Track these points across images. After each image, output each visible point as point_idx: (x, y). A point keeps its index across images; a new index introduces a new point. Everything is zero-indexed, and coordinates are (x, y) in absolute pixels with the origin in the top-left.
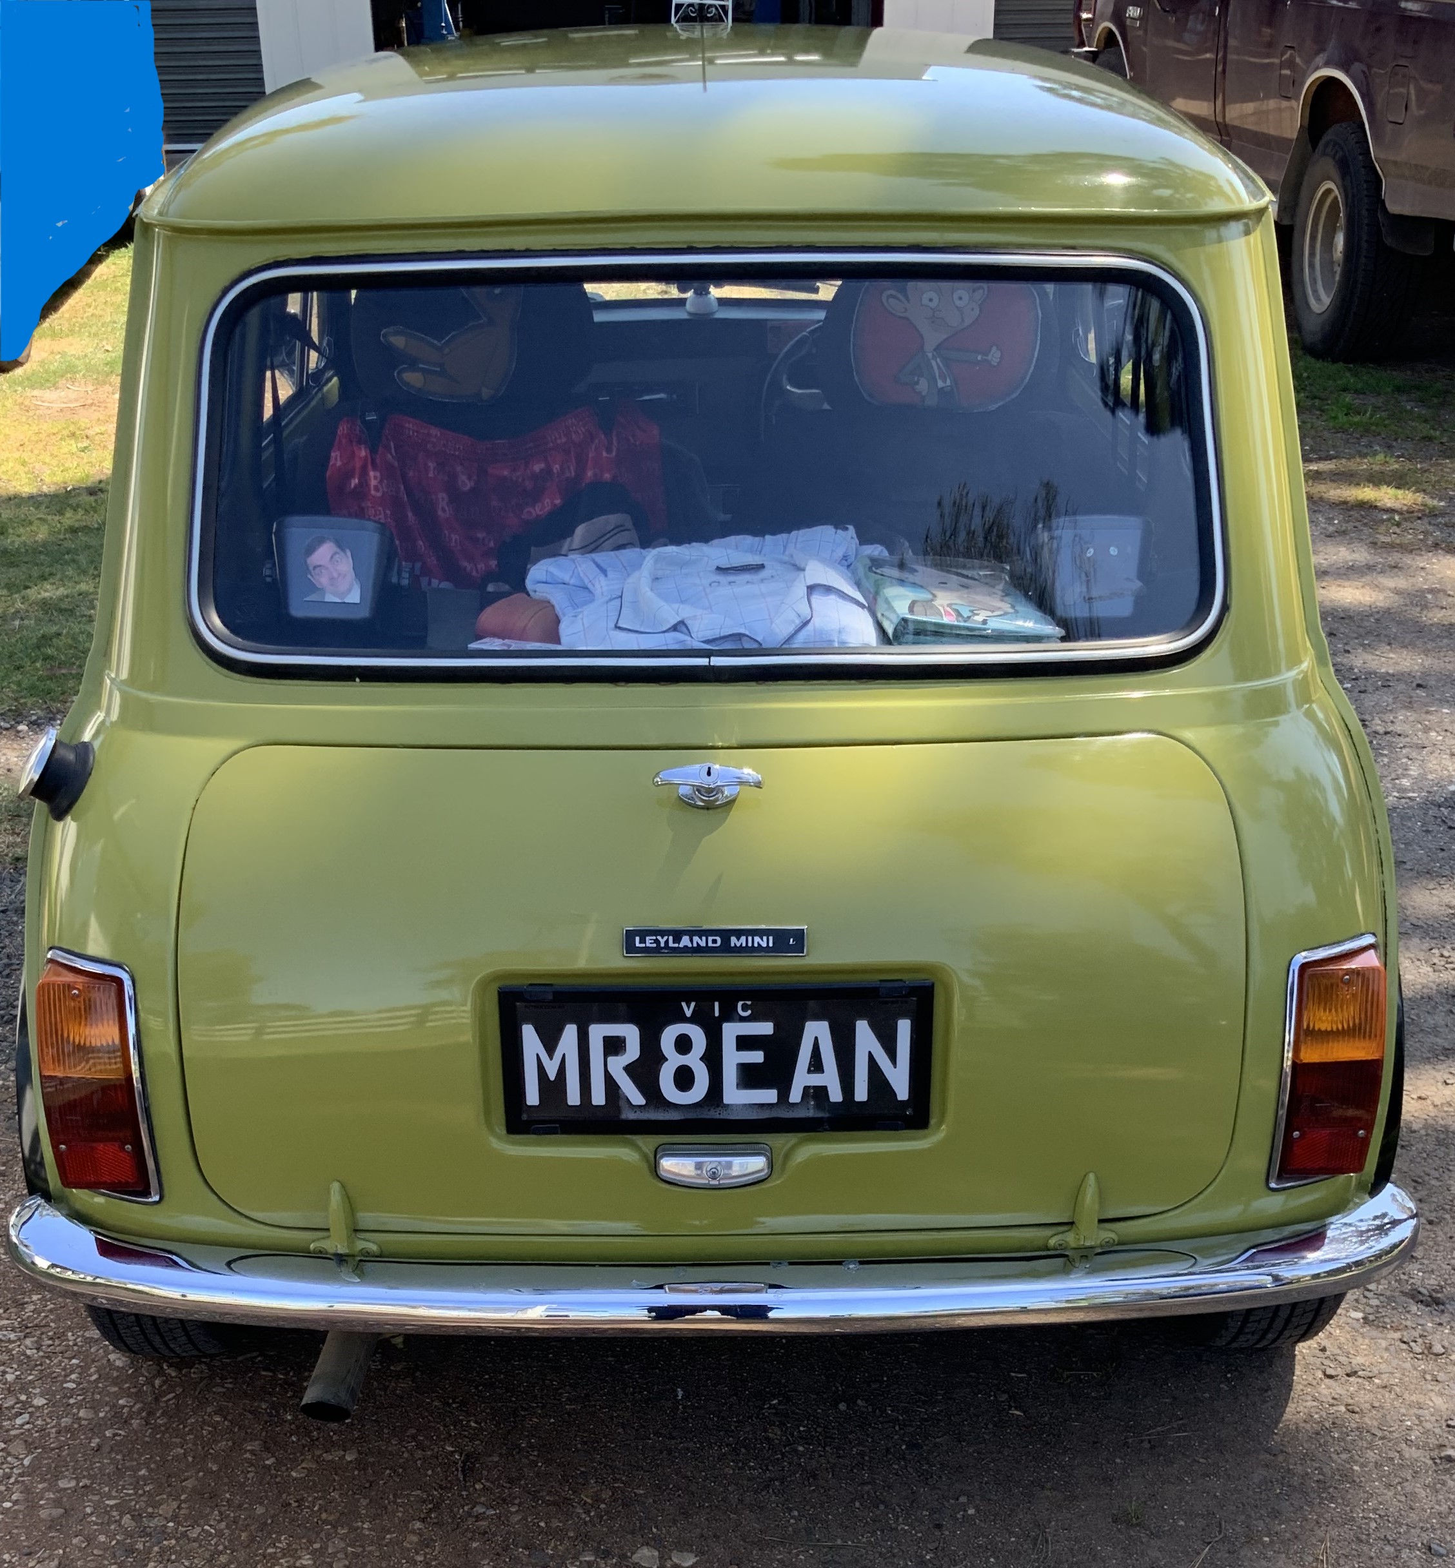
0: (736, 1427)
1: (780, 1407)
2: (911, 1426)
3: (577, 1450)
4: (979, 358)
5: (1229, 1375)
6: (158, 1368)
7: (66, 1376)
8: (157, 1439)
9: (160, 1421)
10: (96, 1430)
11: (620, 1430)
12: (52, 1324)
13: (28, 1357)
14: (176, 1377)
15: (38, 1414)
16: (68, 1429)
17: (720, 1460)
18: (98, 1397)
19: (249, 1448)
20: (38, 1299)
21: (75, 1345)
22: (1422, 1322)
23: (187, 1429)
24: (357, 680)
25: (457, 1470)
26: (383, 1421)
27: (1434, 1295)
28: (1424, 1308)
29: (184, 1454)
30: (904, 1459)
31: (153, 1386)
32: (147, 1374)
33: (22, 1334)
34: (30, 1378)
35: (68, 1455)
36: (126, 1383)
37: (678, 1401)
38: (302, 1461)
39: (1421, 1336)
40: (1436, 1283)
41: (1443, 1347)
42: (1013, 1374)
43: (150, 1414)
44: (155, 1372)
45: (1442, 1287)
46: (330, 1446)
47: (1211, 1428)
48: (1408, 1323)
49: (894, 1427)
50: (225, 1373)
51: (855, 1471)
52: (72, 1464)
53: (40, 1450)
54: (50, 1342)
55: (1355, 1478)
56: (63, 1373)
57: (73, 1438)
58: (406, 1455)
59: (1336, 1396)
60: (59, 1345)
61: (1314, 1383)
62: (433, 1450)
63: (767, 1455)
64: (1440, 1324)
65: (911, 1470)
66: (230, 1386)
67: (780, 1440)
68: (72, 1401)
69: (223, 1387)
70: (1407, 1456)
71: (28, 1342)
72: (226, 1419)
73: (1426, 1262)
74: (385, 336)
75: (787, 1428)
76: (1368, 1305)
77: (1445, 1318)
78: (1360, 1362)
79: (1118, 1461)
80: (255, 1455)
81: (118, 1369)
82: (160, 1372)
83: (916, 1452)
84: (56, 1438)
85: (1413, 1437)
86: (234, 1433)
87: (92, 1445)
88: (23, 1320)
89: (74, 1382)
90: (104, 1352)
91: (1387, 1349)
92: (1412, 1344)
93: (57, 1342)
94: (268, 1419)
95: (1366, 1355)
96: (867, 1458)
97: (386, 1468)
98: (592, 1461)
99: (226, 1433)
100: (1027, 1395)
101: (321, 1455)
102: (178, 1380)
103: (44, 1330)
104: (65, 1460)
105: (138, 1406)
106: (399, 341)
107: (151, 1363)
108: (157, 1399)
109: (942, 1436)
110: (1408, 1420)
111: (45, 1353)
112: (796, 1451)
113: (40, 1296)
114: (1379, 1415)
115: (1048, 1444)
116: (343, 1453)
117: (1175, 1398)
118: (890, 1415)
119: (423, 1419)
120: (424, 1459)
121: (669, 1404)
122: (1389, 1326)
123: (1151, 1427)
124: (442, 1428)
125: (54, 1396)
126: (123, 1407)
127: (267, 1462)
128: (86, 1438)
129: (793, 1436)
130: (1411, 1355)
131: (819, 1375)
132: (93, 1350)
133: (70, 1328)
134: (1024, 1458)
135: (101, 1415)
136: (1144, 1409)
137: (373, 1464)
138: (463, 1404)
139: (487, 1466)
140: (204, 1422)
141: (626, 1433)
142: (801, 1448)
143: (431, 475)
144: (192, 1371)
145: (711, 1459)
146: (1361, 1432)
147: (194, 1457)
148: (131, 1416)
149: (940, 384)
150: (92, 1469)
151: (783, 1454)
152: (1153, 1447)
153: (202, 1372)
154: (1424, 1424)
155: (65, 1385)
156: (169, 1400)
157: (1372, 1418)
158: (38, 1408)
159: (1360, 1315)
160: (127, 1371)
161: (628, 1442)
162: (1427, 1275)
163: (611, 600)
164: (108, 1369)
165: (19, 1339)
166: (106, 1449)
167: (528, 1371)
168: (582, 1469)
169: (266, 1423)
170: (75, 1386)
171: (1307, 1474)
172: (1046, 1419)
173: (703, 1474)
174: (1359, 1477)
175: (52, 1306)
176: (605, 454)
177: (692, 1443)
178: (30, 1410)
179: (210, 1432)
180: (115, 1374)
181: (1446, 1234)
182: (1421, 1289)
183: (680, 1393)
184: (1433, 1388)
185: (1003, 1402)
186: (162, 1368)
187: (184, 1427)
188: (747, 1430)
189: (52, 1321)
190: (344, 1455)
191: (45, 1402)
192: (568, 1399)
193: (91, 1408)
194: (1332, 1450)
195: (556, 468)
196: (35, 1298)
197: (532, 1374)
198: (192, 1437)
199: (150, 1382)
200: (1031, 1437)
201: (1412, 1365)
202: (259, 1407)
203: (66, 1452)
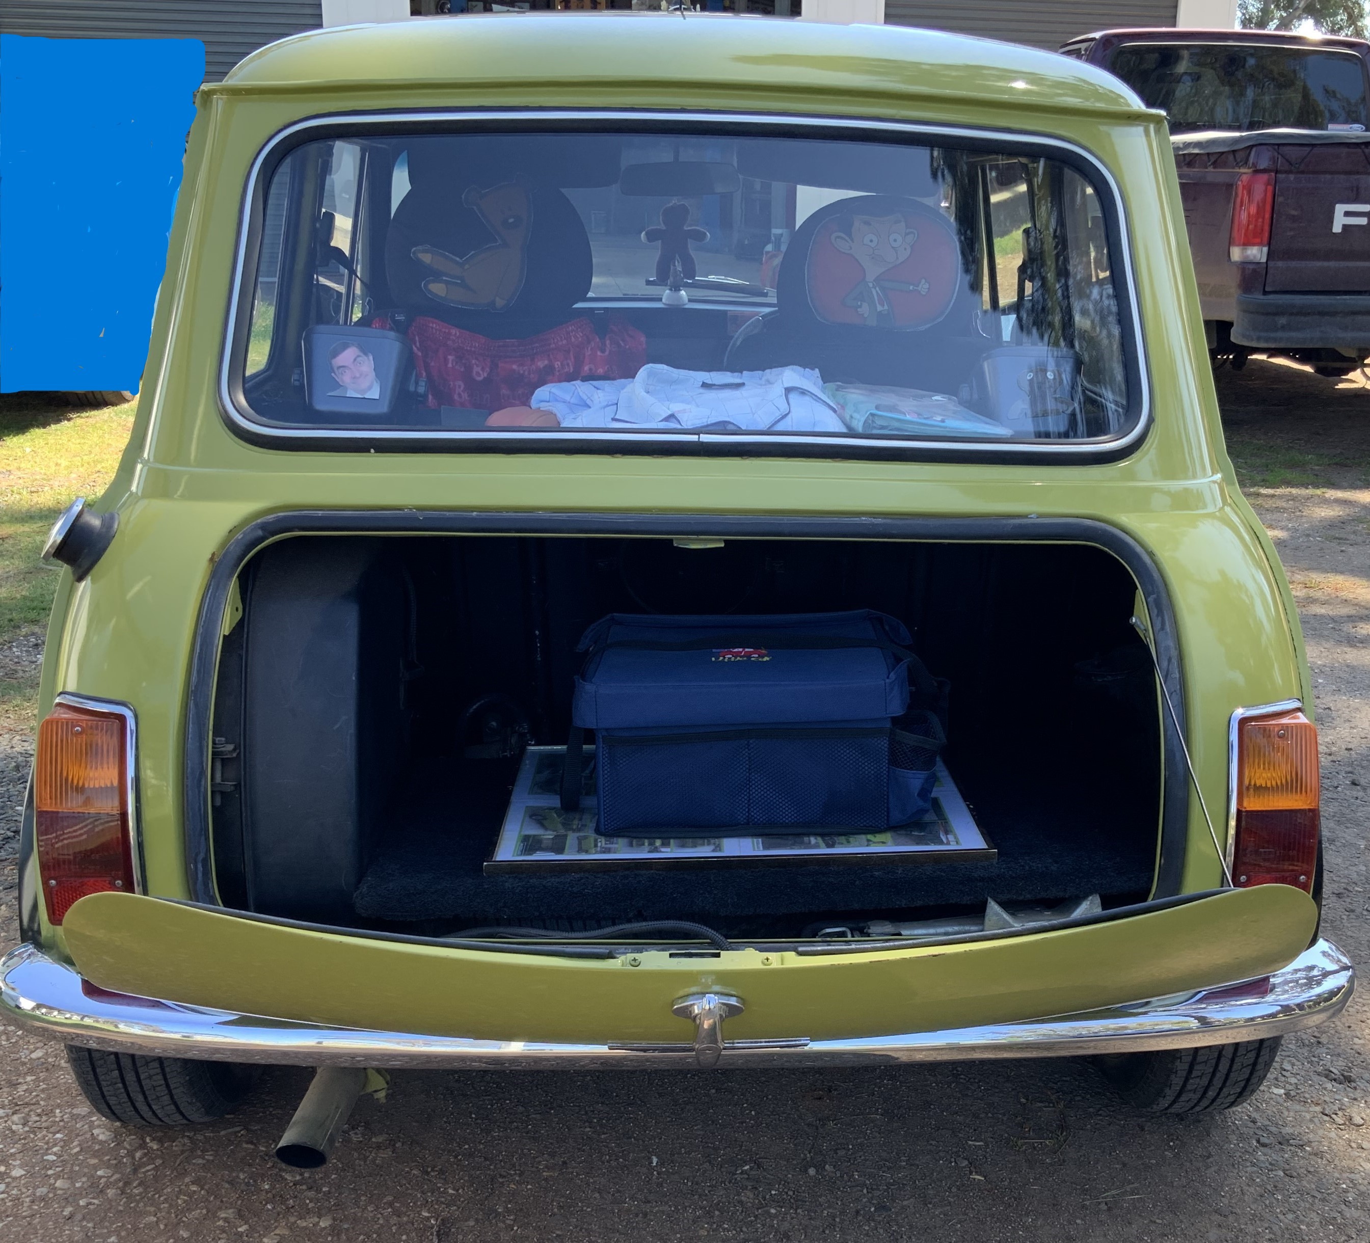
0: (709, 1192)
1: (753, 1173)
2: (878, 1189)
3: (554, 1214)
4: (911, 288)
5: (1171, 1144)
6: (141, 1142)
7: (47, 1149)
8: (131, 1208)
9: (136, 1191)
10: (70, 1199)
11: (597, 1195)
12: (42, 1103)
13: (14, 1132)
14: (158, 1150)
15: (14, 1184)
16: (43, 1199)
17: (694, 1222)
18: (77, 1168)
19: (223, 1215)
20: (32, 1081)
21: (62, 1120)
22: (1337, 1097)
23: (162, 1199)
24: (372, 451)
25: (432, 1234)
26: (361, 1189)
27: (1346, 1074)
28: (1338, 1085)
29: (157, 1222)
30: (873, 1220)
31: (133, 1158)
32: (128, 1147)
33: (11, 1111)
34: (12, 1151)
35: (39, 1222)
36: (107, 1155)
37: (653, 1169)
38: (276, 1228)
39: (1340, 1109)
40: (1345, 1064)
41: (1362, 1119)
42: (970, 1143)
43: (127, 1184)
44: (137, 1145)
45: (1350, 1068)
46: (305, 1213)
47: (1161, 1191)
48: (1327, 1099)
49: (862, 1191)
50: (208, 1147)
51: (827, 1232)
52: (41, 1232)
53: (11, 1218)
54: (37, 1118)
55: (1304, 1237)
56: (46, 1146)
57: (47, 1206)
58: (381, 1221)
59: (1273, 1162)
60: (46, 1121)
61: (1251, 1150)
62: (409, 1216)
63: (741, 1217)
64: (1355, 1099)
65: (881, 1231)
66: (211, 1158)
67: (753, 1204)
68: (50, 1172)
69: (203, 1158)
70: (1348, 1216)
71: (15, 1118)
72: (202, 1189)
73: (1331, 1047)
74: (414, 253)
75: (759, 1192)
76: (1288, 1083)
77: (1358, 1094)
78: (1289, 1132)
79: (1078, 1221)
80: (229, 1223)
81: (101, 1143)
82: (143, 1145)
83: (885, 1214)
84: (29, 1207)
85: (1351, 1199)
86: (210, 1202)
87: (65, 1213)
88: (14, 1099)
89: (55, 1154)
90: (90, 1127)
91: (1311, 1121)
92: (1334, 1116)
93: (44, 1118)
94: (245, 1188)
95: (1293, 1126)
96: (838, 1220)
97: (360, 1234)
98: (568, 1224)
99: (202, 1202)
100: (986, 1162)
101: (295, 1222)
102: (159, 1153)
103: (33, 1107)
104: (35, 1229)
105: (117, 1176)
106: (426, 258)
107: (134, 1137)
108: (135, 1171)
109: (909, 1199)
110: (1344, 1183)
111: (30, 1127)
112: (768, 1213)
113: (33, 1078)
114: (1315, 1179)
115: (1010, 1206)
116: (317, 1220)
117: (1124, 1165)
118: (857, 1180)
119: (401, 1186)
120: (400, 1225)
121: (644, 1170)
122: (1309, 1101)
123: (1106, 1191)
124: (419, 1195)
125: (33, 1167)
126: (101, 1177)
127: (239, 1230)
128: (59, 1207)
129: (765, 1199)
130: (1335, 1126)
131: (788, 1144)
132: (78, 1126)
133: (59, 1106)
134: (988, 1219)
135: (78, 1185)
136: (1097, 1175)
137: (347, 1230)
138: (441, 1172)
139: (463, 1230)
140: (180, 1192)
141: (602, 1197)
142: (773, 1211)
143: (450, 365)
144: (174, 1144)
145: (686, 1221)
146: (1302, 1195)
147: (166, 1225)
148: (107, 1186)
149: (879, 308)
150: (61, 1236)
151: (756, 1217)
152: (1109, 1209)
153: (184, 1145)
154: (1358, 1186)
155: (45, 1158)
156: (148, 1171)
157: (1309, 1182)
158: (15, 1179)
159: (1282, 1091)
160: (109, 1145)
161: (605, 1206)
162: (1335, 1058)
163: (608, 406)
164: (90, 1143)
165: (7, 1115)
166: (79, 1217)
167: (507, 1141)
168: (558, 1232)
169: (242, 1192)
170: (55, 1158)
171: (1259, 1233)
172: (1006, 1183)
173: (678, 1236)
174: (1307, 1235)
175: (44, 1086)
176: (599, 353)
177: (667, 1206)
178: (7, 1180)
179: (185, 1201)
180: (97, 1147)
181: (1344, 1024)
182: (1332, 1069)
183: (655, 1160)
184: (1360, 1154)
185: (964, 1167)
186: (144, 1142)
187: (160, 1197)
188: (721, 1193)
189: (42, 1099)
190: (319, 1222)
191: (23, 1173)
192: (547, 1167)
193: (68, 1178)
194: (1278, 1210)
195: (557, 364)
196: (29, 1078)
197: (512, 1142)
198: (166, 1205)
199: (131, 1154)
200: (994, 1200)
201: (1337, 1135)
202: (238, 1177)
203: (37, 1220)
